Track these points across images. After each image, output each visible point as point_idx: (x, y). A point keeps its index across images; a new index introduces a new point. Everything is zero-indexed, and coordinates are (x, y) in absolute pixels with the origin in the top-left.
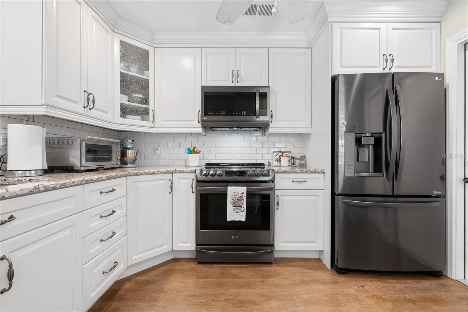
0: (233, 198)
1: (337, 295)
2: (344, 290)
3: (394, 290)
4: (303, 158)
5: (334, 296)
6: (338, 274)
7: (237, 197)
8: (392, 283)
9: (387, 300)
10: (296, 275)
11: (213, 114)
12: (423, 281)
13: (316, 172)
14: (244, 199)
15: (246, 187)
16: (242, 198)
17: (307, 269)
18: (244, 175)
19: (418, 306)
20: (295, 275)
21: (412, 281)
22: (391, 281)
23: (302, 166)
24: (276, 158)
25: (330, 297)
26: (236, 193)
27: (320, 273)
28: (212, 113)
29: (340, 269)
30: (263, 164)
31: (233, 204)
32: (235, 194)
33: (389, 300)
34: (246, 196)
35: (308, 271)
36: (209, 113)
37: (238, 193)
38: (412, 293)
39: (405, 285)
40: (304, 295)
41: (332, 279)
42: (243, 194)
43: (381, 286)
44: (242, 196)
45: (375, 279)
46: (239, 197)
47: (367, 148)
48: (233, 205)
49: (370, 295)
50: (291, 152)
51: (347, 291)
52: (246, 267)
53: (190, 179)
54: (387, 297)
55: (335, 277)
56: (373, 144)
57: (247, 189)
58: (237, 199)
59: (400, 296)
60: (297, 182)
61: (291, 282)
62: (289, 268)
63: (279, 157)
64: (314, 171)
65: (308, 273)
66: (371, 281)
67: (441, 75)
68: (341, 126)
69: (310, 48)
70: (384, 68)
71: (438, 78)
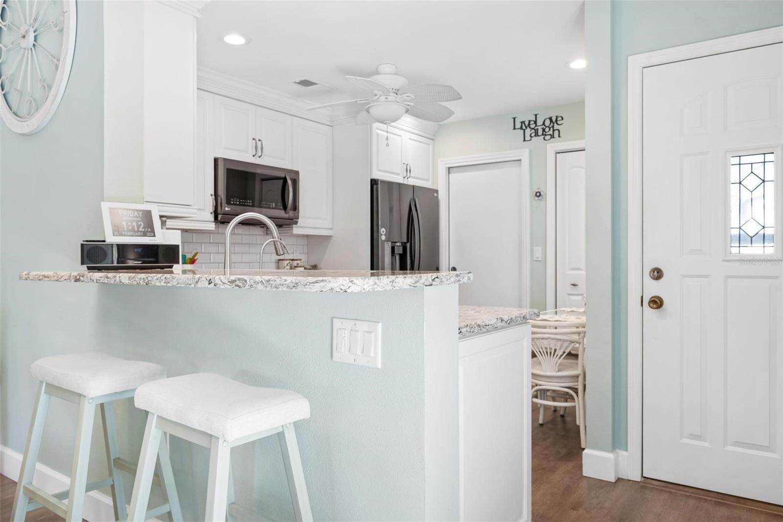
11: (238, 203)
28: (236, 201)
50: (301, 260)
56: (401, 252)
67: (437, 191)
68: (382, 235)
69: (331, 126)
70: (404, 177)
71: (435, 194)
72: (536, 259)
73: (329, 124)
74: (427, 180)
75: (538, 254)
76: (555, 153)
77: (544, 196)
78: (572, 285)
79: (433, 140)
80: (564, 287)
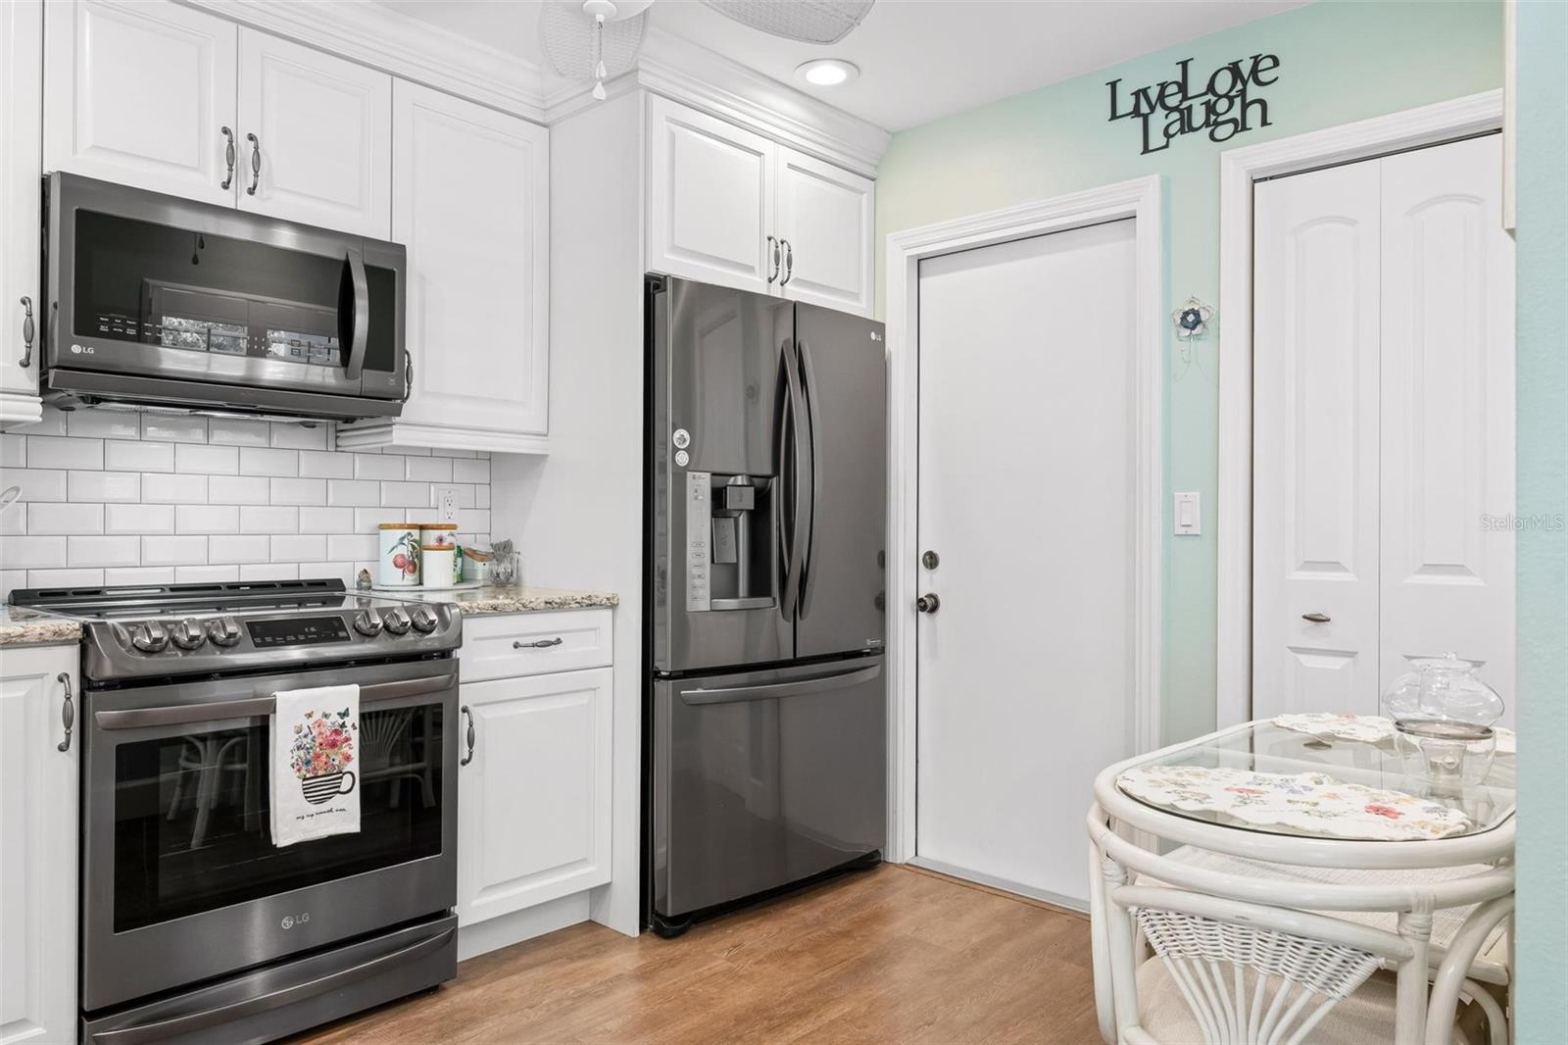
0: (305, 741)
1: (691, 988)
2: (700, 970)
3: (807, 926)
4: (503, 551)
5: (685, 993)
6: (666, 942)
7: (320, 733)
8: (793, 914)
9: (799, 952)
10: (552, 988)
11: (132, 332)
12: (850, 887)
13: (591, 605)
14: (352, 737)
15: (356, 688)
16: (344, 735)
17: (572, 960)
18: (342, 634)
19: (859, 939)
20: (548, 990)
21: (831, 895)
22: (791, 910)
23: (504, 583)
24: (396, 552)
25: (675, 998)
26: (317, 716)
27: (618, 957)
28: (124, 326)
29: (676, 920)
30: (338, 584)
31: (304, 768)
32: (311, 721)
33: (803, 951)
34: (357, 725)
35: (579, 964)
36: (103, 323)
37: (326, 716)
38: (839, 919)
39: (821, 909)
40: (607, 1024)
41: (658, 958)
42: (346, 719)
43: (776, 930)
44: (343, 725)
45: (757, 920)
46: (328, 733)
47: (732, 520)
48: (303, 772)
49: (762, 956)
50: (454, 527)
51: (709, 969)
52: (350, 1035)
53: (41, 676)
54: (797, 946)
55: (660, 950)
56: (752, 508)
57: (361, 691)
58: (319, 740)
59: (819, 933)
60: (533, 645)
61: (548, 1010)
62: (515, 978)
63: (410, 548)
64: (587, 602)
65: (581, 968)
66: (751, 926)
67: (880, 328)
68: (676, 450)
69: (545, 126)
70: (770, 281)
71: (873, 336)
72: (1182, 531)
73: (541, 120)
74: (856, 296)
75: (1190, 512)
76: (1250, 182)
77: (1211, 326)
78: (1305, 617)
79: (873, 180)
80: (1278, 627)
